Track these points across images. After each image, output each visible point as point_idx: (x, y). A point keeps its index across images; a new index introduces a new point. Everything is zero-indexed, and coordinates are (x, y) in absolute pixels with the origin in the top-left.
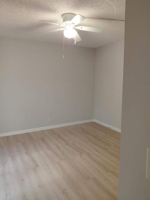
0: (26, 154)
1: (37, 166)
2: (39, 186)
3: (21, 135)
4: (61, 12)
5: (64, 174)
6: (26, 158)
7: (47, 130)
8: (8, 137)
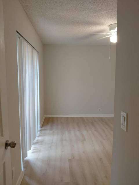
0: (79, 131)
1: (85, 140)
2: (84, 152)
3: (77, 118)
4: (107, 24)
5: (103, 149)
6: (78, 133)
7: (97, 118)
8: (67, 118)
